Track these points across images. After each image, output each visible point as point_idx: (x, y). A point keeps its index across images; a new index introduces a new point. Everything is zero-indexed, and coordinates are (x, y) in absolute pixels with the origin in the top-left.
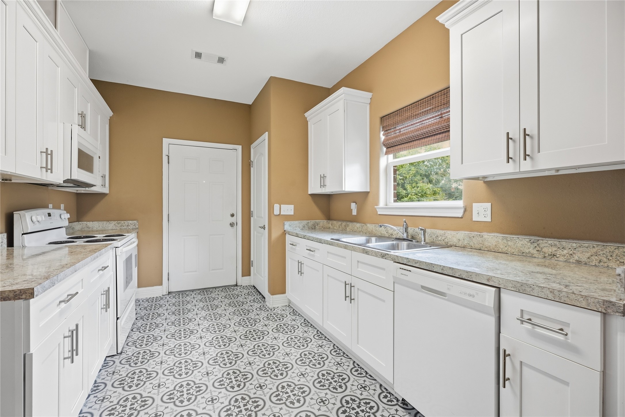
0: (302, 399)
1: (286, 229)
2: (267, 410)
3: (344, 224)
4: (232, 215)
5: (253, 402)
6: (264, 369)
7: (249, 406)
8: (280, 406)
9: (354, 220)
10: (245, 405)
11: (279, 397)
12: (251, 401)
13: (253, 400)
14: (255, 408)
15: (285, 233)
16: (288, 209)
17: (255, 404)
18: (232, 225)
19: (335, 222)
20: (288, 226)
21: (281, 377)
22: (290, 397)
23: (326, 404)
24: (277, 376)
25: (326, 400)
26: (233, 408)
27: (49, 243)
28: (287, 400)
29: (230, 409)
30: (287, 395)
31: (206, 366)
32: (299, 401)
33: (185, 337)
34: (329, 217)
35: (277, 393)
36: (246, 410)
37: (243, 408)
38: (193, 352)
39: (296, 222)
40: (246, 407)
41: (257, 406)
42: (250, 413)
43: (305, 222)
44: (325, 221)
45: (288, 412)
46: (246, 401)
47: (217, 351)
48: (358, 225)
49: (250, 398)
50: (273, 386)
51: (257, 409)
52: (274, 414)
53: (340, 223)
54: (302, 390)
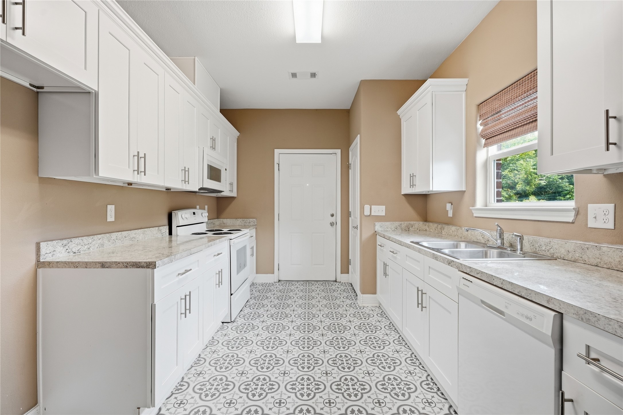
0: (360, 395)
1: (376, 230)
2: (325, 394)
3: (440, 226)
4: (332, 215)
5: (315, 384)
6: (335, 359)
7: (311, 387)
8: (337, 395)
9: (449, 222)
10: (308, 385)
11: (339, 387)
12: (314, 383)
13: (316, 383)
14: (316, 389)
15: (375, 234)
16: (379, 210)
17: (317, 387)
18: (332, 224)
19: (431, 224)
20: (378, 227)
21: (348, 370)
22: (350, 390)
23: (381, 406)
24: (344, 368)
25: (383, 403)
26: (298, 384)
27: (193, 234)
28: (345, 391)
29: (296, 384)
30: (348, 387)
31: (289, 346)
32: (356, 395)
33: (280, 319)
34: (425, 219)
35: (339, 383)
36: (308, 389)
37: (305, 387)
38: (282, 332)
39: (388, 224)
40: (308, 387)
41: (318, 389)
42: (310, 392)
43: (397, 224)
44: (421, 223)
45: (342, 402)
46: (310, 382)
47: (301, 335)
48: (453, 228)
49: (314, 380)
50: (338, 376)
51: (317, 391)
52: (330, 399)
53: (436, 225)
54: (362, 387)
